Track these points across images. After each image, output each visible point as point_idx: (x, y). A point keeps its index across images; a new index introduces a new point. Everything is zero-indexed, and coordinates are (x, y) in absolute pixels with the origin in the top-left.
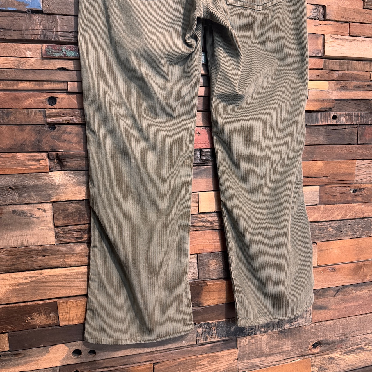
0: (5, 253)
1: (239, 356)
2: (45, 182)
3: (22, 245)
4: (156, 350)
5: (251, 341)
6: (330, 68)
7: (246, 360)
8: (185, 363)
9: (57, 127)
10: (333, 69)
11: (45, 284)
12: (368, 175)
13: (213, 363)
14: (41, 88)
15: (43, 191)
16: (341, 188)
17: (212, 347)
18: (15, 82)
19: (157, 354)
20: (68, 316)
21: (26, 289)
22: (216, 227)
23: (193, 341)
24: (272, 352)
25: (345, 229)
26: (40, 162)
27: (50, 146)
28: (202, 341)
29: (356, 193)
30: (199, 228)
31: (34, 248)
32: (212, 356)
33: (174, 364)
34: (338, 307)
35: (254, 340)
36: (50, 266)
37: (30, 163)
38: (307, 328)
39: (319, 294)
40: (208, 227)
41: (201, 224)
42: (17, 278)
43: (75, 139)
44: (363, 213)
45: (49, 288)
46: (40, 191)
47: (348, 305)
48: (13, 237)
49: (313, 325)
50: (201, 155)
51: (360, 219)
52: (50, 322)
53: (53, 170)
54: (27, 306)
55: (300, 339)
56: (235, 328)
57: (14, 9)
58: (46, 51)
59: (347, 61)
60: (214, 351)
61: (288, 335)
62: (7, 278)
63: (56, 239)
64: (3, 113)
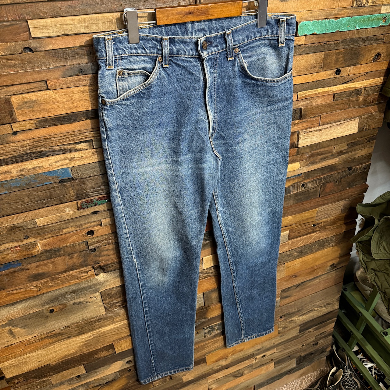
2: (94, 283)
3: (83, 319)
6: (303, 153)
9: (97, 249)
11: (103, 336)
14: (81, 228)
15: (93, 288)
18: (60, 230)
20: (121, 348)
21: (91, 342)
22: (213, 275)
25: (305, 251)
26: (88, 273)
27: (93, 262)
29: (316, 226)
32: (215, 340)
34: (298, 294)
37: (81, 275)
43: (111, 252)
44: (319, 238)
45: (106, 338)
48: (76, 317)
49: (280, 308)
52: (110, 353)
53: (98, 274)
58: (81, 206)
63: (106, 310)
64: (55, 251)
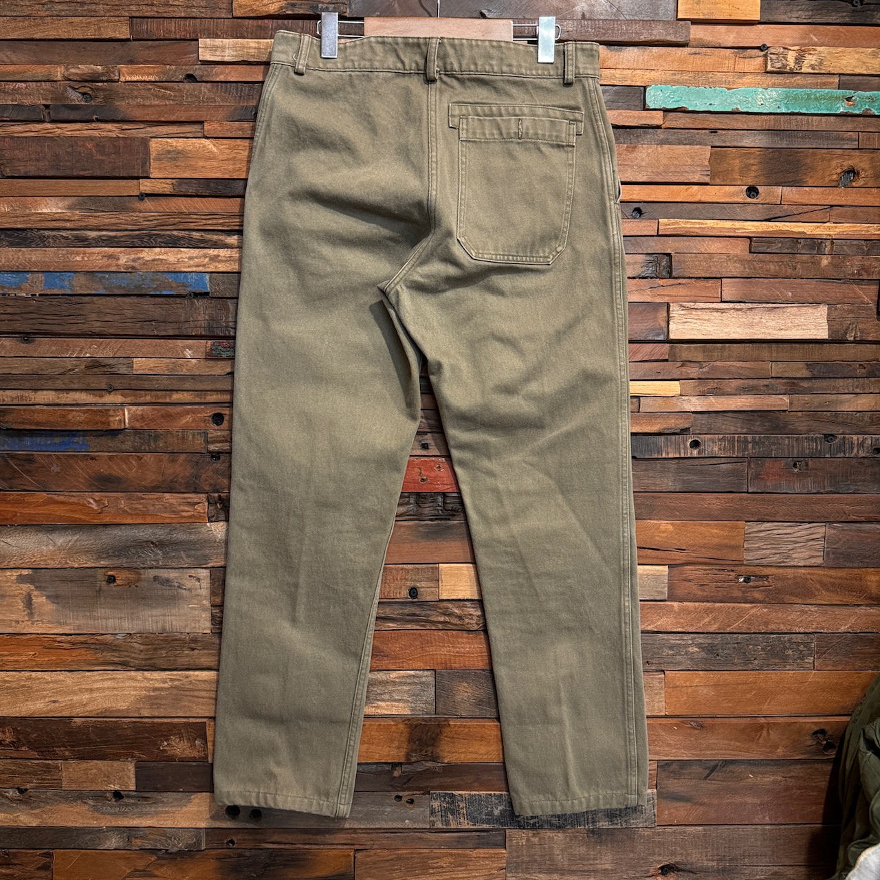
0: (139, 640)
1: (508, 863)
2: (201, 536)
3: (164, 629)
4: (359, 827)
5: (533, 839)
6: (685, 359)
7: (523, 872)
8: (408, 859)
9: (222, 457)
10: (690, 359)
11: (191, 693)
12: (774, 551)
13: (460, 868)
14: (203, 401)
15: (198, 550)
16: (716, 572)
17: (460, 837)
18: (168, 392)
19: (362, 835)
21: (163, 698)
22: (469, 625)
23: (424, 822)
24: (573, 868)
25: (725, 652)
26: (196, 507)
27: (210, 484)
28: (439, 825)
29: (751, 584)
30: (440, 626)
31: (180, 636)
32: (458, 854)
33: (390, 857)
34: (716, 802)
35: (537, 839)
36: (200, 667)
37: (182, 508)
38: (647, 832)
39: (671, 769)
40: (456, 625)
41: (442, 619)
42: (152, 680)
44: (766, 624)
45: (196, 700)
46: (194, 550)
47: (739, 800)
48: (152, 616)
49: (660, 829)
50: (444, 503)
51: (761, 636)
52: (196, 754)
53: (214, 519)
54: (163, 723)
55: (632, 851)
56: (500, 811)
57: (172, 293)
58: (211, 350)
59: (719, 345)
60: (463, 846)
61: (606, 840)
62: (139, 678)
63: (212, 624)
64: (150, 436)
